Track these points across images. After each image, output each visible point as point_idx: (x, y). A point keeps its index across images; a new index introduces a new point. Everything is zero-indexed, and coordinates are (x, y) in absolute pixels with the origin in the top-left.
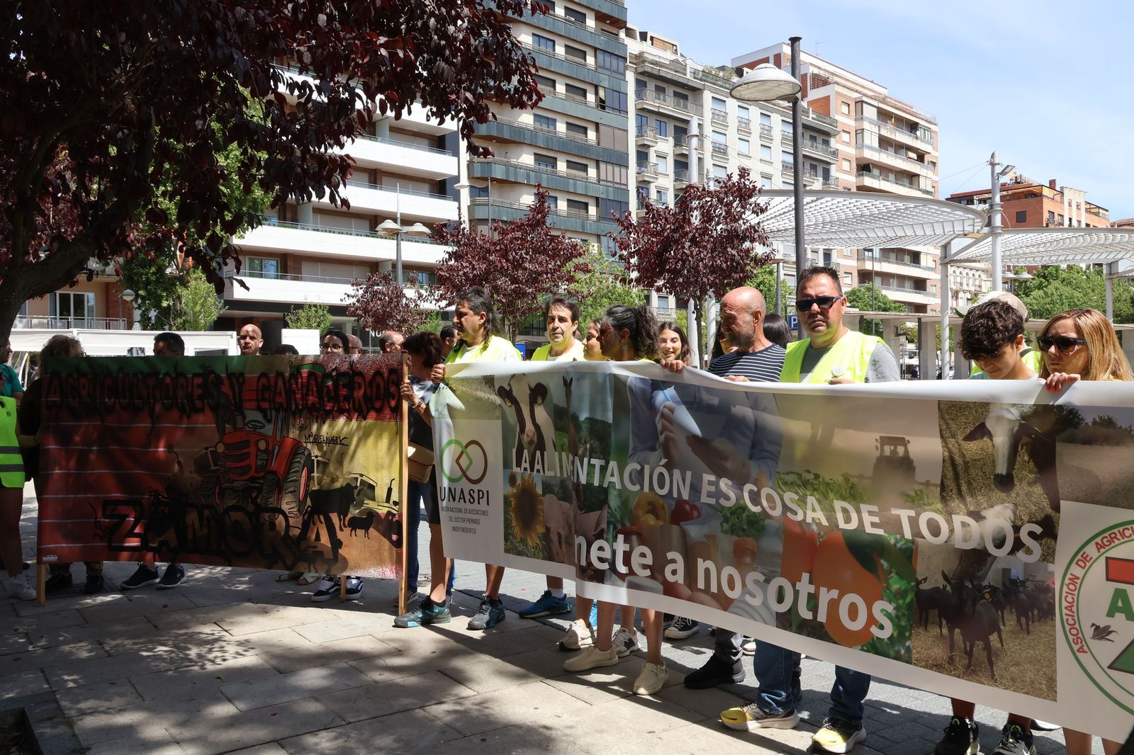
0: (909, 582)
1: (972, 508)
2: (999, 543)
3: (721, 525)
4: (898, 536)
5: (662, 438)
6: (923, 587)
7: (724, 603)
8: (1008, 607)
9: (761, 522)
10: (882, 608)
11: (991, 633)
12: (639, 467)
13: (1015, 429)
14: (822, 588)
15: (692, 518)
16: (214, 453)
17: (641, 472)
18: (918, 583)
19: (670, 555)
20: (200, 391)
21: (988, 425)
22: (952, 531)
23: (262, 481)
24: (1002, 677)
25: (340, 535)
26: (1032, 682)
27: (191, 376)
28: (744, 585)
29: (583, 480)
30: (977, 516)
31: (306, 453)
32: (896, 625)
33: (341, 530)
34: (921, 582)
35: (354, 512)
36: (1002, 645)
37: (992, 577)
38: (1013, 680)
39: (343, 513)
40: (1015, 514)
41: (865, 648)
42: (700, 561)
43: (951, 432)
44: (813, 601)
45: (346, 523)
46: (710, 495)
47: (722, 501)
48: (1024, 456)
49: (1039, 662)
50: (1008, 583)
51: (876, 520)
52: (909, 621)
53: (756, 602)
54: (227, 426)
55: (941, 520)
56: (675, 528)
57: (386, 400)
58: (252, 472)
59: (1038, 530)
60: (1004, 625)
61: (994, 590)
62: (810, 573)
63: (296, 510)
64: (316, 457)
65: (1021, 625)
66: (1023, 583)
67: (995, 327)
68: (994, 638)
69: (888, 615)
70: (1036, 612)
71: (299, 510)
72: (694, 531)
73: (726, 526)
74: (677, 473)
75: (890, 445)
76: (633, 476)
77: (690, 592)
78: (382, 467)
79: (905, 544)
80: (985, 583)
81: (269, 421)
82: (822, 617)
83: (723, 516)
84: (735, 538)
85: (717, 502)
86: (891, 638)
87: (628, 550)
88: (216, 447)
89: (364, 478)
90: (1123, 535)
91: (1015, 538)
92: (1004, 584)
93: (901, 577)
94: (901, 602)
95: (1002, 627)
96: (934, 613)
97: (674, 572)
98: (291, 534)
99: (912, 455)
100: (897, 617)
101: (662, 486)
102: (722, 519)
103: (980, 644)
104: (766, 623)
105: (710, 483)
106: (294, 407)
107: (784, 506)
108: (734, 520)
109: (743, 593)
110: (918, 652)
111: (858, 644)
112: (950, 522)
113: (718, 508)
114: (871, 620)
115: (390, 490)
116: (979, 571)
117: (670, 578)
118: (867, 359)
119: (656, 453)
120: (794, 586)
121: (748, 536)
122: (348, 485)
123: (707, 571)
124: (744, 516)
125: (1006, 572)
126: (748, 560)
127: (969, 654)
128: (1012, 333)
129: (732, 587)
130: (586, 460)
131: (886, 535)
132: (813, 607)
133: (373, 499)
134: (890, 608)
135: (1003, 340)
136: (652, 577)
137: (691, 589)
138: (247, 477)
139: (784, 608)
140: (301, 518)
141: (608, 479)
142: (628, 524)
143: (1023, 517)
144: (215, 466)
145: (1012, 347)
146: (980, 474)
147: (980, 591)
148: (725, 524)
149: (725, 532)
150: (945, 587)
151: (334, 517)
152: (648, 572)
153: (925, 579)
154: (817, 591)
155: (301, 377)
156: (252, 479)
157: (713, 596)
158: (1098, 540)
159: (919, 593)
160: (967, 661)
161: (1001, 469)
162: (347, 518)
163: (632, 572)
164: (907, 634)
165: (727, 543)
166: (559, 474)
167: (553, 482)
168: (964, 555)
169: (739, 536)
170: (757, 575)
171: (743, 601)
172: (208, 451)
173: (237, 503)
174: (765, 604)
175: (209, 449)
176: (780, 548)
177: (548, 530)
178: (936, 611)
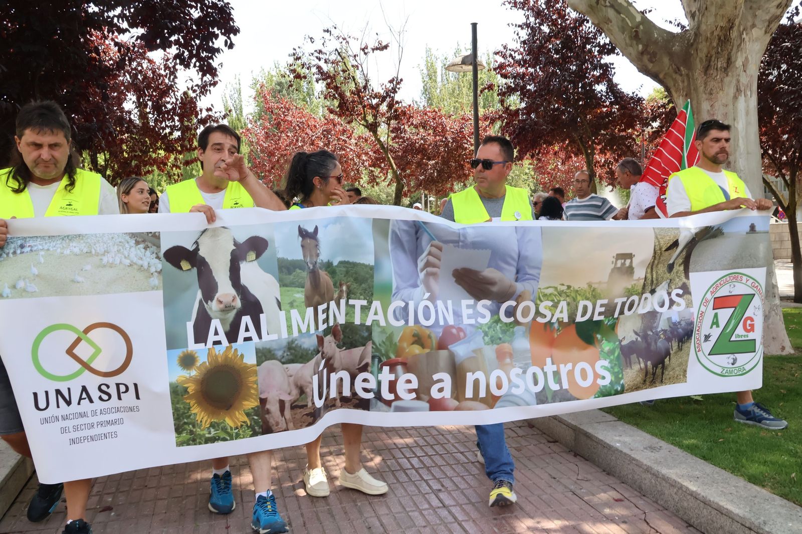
0: (615, 343)
2: (662, 305)
3: (483, 338)
6: (623, 343)
7: (491, 401)
8: (674, 339)
10: (602, 365)
14: (561, 365)
15: (459, 339)
18: (621, 341)
19: (436, 377)
28: (510, 381)
30: (653, 292)
32: (614, 373)
34: (622, 341)
36: (670, 362)
40: (669, 285)
41: (597, 396)
42: (469, 375)
44: (557, 374)
46: (470, 316)
47: (481, 321)
50: (672, 326)
51: (603, 309)
52: (620, 367)
53: (520, 391)
56: (442, 353)
59: (681, 292)
60: (672, 350)
61: (665, 331)
62: (551, 357)
66: (679, 323)
68: (667, 360)
69: (606, 368)
72: (461, 350)
76: (397, 313)
77: (458, 403)
79: (613, 321)
82: (565, 386)
83: (483, 332)
84: (495, 346)
86: (611, 383)
90: (721, 284)
91: (670, 300)
92: (670, 327)
94: (612, 357)
95: (671, 352)
96: (634, 357)
97: (441, 390)
100: (612, 367)
101: (427, 318)
102: (483, 334)
105: (468, 307)
108: (491, 332)
109: (509, 388)
111: (592, 395)
113: (477, 327)
114: (597, 376)
116: (654, 323)
117: (437, 396)
120: (543, 369)
121: (504, 342)
123: (476, 380)
124: (498, 327)
125: (669, 319)
126: (508, 360)
127: (654, 374)
129: (499, 386)
130: (343, 302)
131: (604, 319)
132: (558, 381)
134: (606, 363)
136: (418, 398)
137: (458, 401)
139: (539, 388)
141: (372, 317)
142: (392, 356)
147: (657, 335)
148: (486, 338)
149: (486, 344)
150: (637, 339)
152: (413, 395)
153: (624, 338)
154: (558, 367)
157: (482, 400)
158: (711, 290)
159: (622, 348)
163: (397, 398)
164: (620, 376)
165: (490, 352)
166: (285, 335)
167: (274, 346)
168: (644, 316)
169: (498, 344)
170: (516, 371)
171: (507, 395)
174: (527, 390)
176: (527, 345)
177: (263, 401)
178: (635, 355)
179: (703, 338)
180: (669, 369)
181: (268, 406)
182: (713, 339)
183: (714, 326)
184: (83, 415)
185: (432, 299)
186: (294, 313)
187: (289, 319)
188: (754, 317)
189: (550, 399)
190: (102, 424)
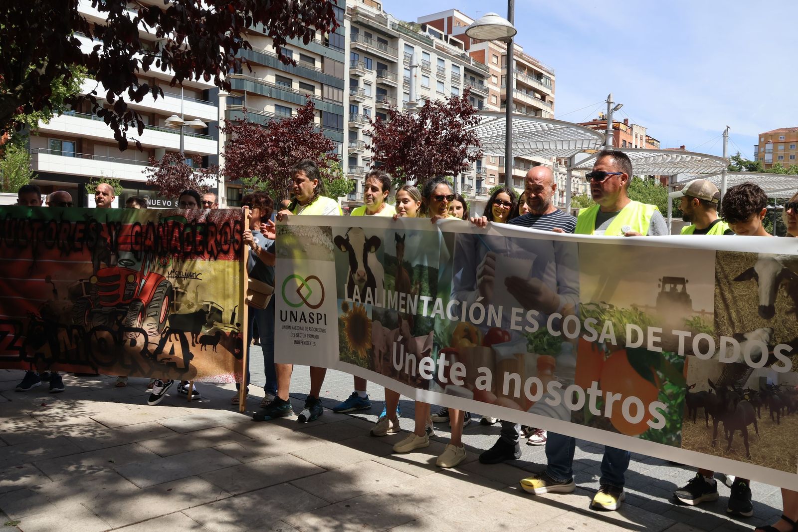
0: (680, 388)
1: (738, 331)
2: (757, 358)
3: (527, 346)
4: (673, 354)
5: (479, 281)
6: (691, 391)
7: (525, 405)
8: (764, 405)
9: (559, 344)
10: (657, 408)
11: (749, 423)
12: (458, 303)
13: (778, 273)
14: (608, 393)
15: (504, 341)
16: (88, 285)
17: (460, 307)
18: (688, 388)
19: (480, 370)
20: (81, 235)
21: (756, 269)
22: (717, 349)
23: (128, 308)
24: (755, 455)
25: (192, 350)
26: (778, 459)
27: (75, 223)
28: (545, 391)
29: (414, 312)
30: (740, 338)
31: (168, 285)
33: (193, 345)
34: (690, 388)
35: (205, 331)
36: (757, 432)
37: (751, 383)
38: (764, 458)
39: (195, 332)
40: (770, 336)
41: (643, 437)
42: (506, 374)
43: (724, 274)
44: (601, 400)
45: (198, 340)
46: (517, 324)
47: (527, 329)
48: (783, 293)
49: (785, 444)
50: (764, 388)
51: (658, 339)
52: (680, 416)
53: (555, 403)
54: (102, 263)
55: (711, 340)
56: (486, 350)
57: (232, 245)
58: (120, 300)
59: (789, 349)
60: (760, 418)
61: (752, 393)
62: (599, 382)
63: (155, 330)
64: (176, 288)
65: (773, 418)
66: (777, 387)
67: (748, 201)
68: (750, 428)
69: (662, 412)
70: (786, 408)
71: (158, 330)
72: (503, 351)
73: (531, 347)
74: (491, 308)
75: (671, 283)
76: (454, 309)
77: (496, 398)
78: (228, 296)
79: (677, 359)
80: (744, 388)
81: (139, 260)
82: (608, 414)
83: (528, 340)
84: (538, 356)
85: (523, 329)
86: (664, 429)
87: (448, 365)
88: (90, 279)
89: (214, 305)
91: (769, 355)
92: (761, 389)
93: (674, 384)
94: (673, 402)
95: (758, 419)
97: (483, 383)
98: (149, 348)
99: (688, 292)
100: (670, 413)
101: (477, 316)
102: (528, 342)
103: (739, 432)
104: (561, 418)
105: (518, 314)
106: (160, 250)
107: (583, 330)
108: (537, 342)
109: (544, 397)
110: (686, 439)
111: (637, 434)
112: (717, 342)
113: (524, 334)
114: (648, 416)
115: (234, 314)
116: (740, 379)
117: (479, 387)
118: (648, 222)
119: (473, 293)
120: (585, 391)
121: (548, 354)
123: (512, 382)
124: (545, 339)
125: (762, 380)
126: (549, 372)
127: (730, 440)
128: (759, 206)
129: (534, 393)
130: (416, 297)
131: (663, 352)
132: (601, 406)
133: (221, 321)
134: (664, 407)
135: (752, 210)
136: (465, 386)
137: (496, 396)
138: (115, 304)
139: (577, 407)
140: (159, 336)
143: (777, 339)
144: (87, 294)
145: (758, 217)
146: (747, 305)
147: (740, 394)
148: (530, 345)
149: (529, 351)
150: (710, 391)
151: (188, 335)
152: (462, 383)
153: (694, 386)
154: (604, 394)
155: (168, 226)
156: (120, 306)
157: (516, 400)
159: (688, 396)
160: (727, 444)
161: (765, 301)
162: (199, 336)
163: (450, 382)
164: (678, 426)
165: (531, 359)
166: (385, 306)
167: (380, 312)
168: (727, 367)
169: (541, 354)
170: (552, 384)
171: (542, 402)
172: (82, 282)
173: (104, 323)
174: (562, 405)
175: (84, 281)
176: (574, 363)
177: (373, 347)
178: (703, 409)
180: (760, 443)
181: (374, 352)
184: (301, 328)
185: (484, 303)
187: (387, 296)
189: (586, 422)
190: (309, 336)
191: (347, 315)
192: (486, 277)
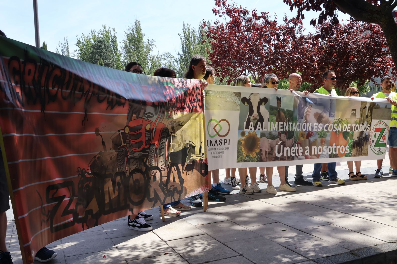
0: (352, 140)
2: (365, 129)
5: (305, 115)
6: (354, 141)
7: (318, 156)
9: (326, 134)
12: (299, 124)
13: (369, 106)
15: (312, 136)
17: (300, 125)
19: (306, 148)
23: (148, 151)
24: (362, 154)
26: (366, 153)
28: (323, 150)
29: (287, 130)
30: (363, 124)
31: (167, 131)
32: (350, 150)
35: (187, 161)
41: (345, 157)
42: (313, 147)
43: (362, 107)
44: (335, 149)
46: (315, 129)
47: (319, 130)
51: (349, 128)
52: (352, 148)
55: (358, 126)
56: (307, 140)
57: (197, 102)
58: (144, 145)
59: (369, 125)
62: (335, 143)
64: (171, 133)
68: (363, 147)
69: (348, 148)
71: (165, 166)
72: (312, 139)
73: (319, 136)
74: (308, 124)
75: (353, 111)
76: (298, 126)
77: (311, 157)
81: (157, 113)
83: (318, 134)
84: (321, 139)
85: (317, 130)
86: (349, 153)
87: (298, 149)
88: (124, 129)
90: (377, 124)
91: (367, 128)
92: (365, 136)
94: (350, 145)
96: (355, 145)
98: (163, 180)
101: (304, 129)
104: (327, 158)
105: (316, 125)
107: (333, 128)
108: (320, 134)
109: (323, 152)
110: (353, 154)
113: (317, 132)
114: (346, 150)
115: (201, 148)
116: (362, 135)
117: (306, 154)
119: (303, 119)
120: (332, 147)
121: (323, 137)
122: (185, 147)
123: (315, 149)
124: (323, 133)
125: (366, 134)
129: (320, 151)
130: (287, 123)
132: (336, 151)
133: (194, 153)
136: (303, 155)
138: (141, 149)
139: (330, 153)
140: (167, 170)
141: (294, 128)
142: (298, 141)
144: (124, 143)
146: (364, 115)
147: (362, 139)
149: (319, 138)
150: (357, 140)
152: (302, 154)
153: (354, 139)
154: (336, 147)
158: (375, 125)
160: (359, 153)
163: (299, 155)
165: (319, 140)
166: (269, 130)
167: (266, 133)
168: (360, 132)
170: (325, 147)
171: (322, 154)
172: (120, 133)
173: (137, 167)
174: (327, 153)
175: (121, 131)
176: (330, 139)
177: (261, 150)
179: (372, 141)
180: (363, 150)
181: (262, 152)
182: (375, 142)
183: (375, 138)
184: (215, 149)
185: (306, 122)
186: (272, 123)
187: (271, 125)
188: (385, 135)
189: (332, 157)
190: (218, 152)
191: (244, 138)
192: (308, 113)
